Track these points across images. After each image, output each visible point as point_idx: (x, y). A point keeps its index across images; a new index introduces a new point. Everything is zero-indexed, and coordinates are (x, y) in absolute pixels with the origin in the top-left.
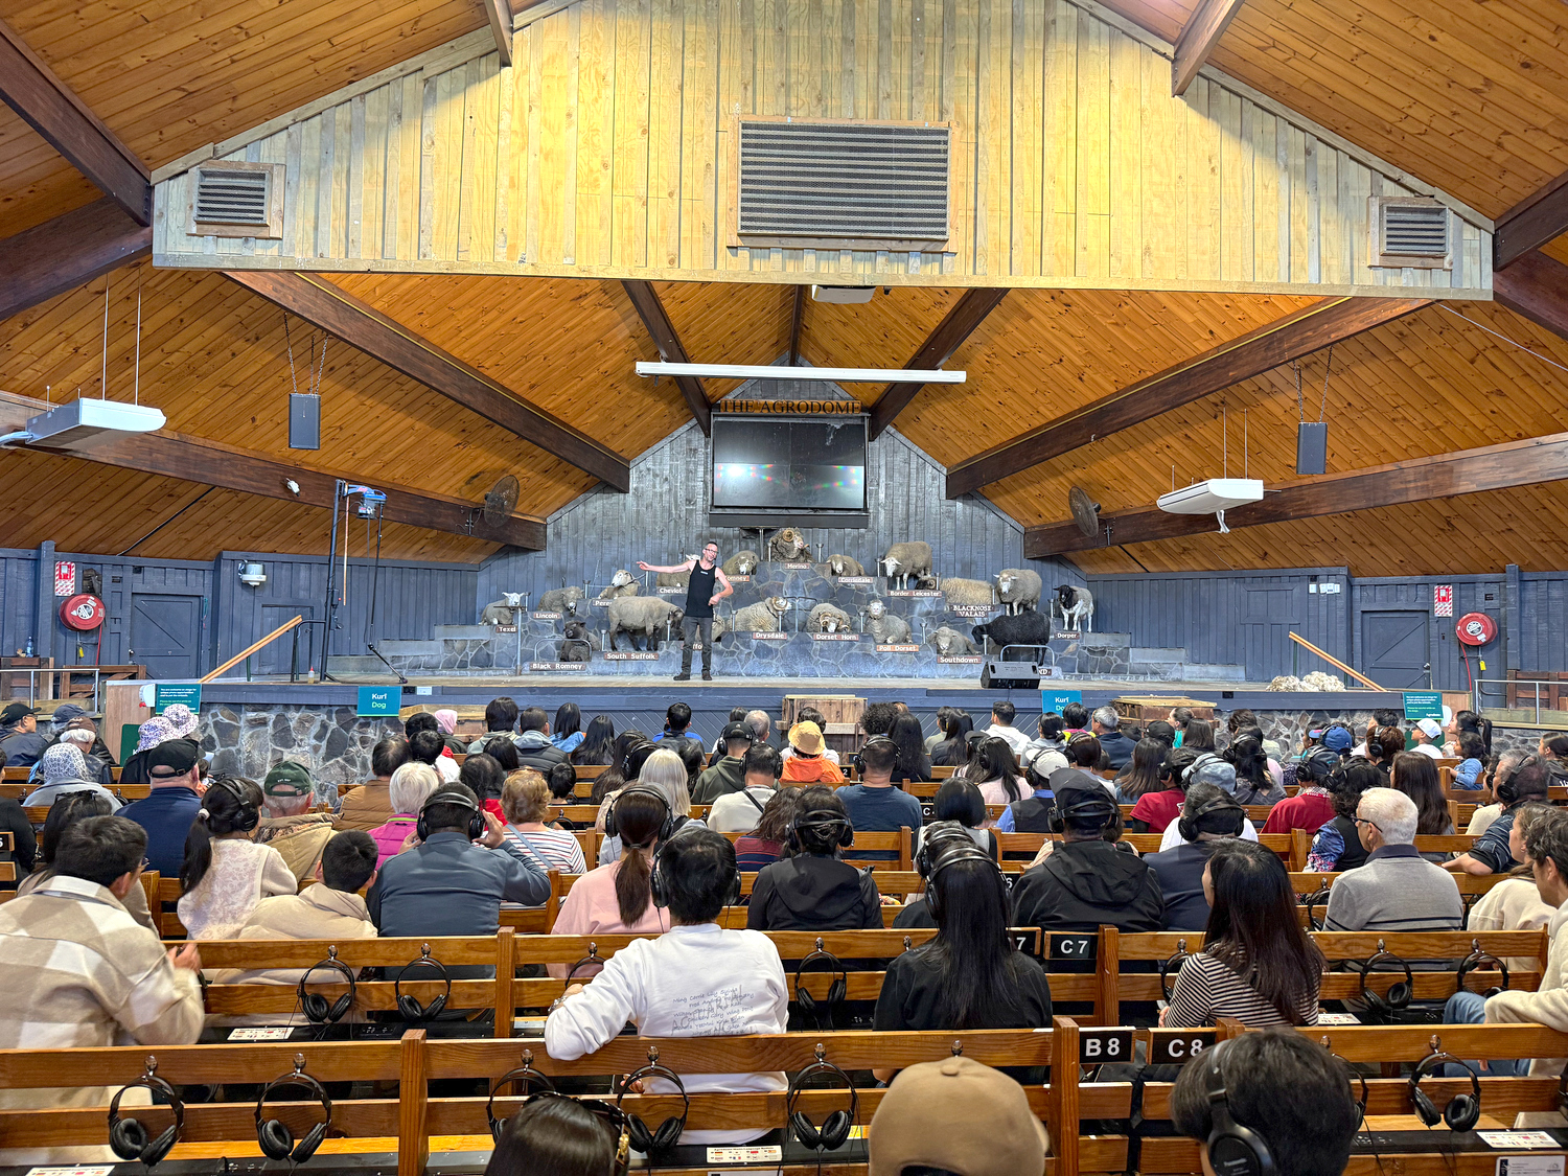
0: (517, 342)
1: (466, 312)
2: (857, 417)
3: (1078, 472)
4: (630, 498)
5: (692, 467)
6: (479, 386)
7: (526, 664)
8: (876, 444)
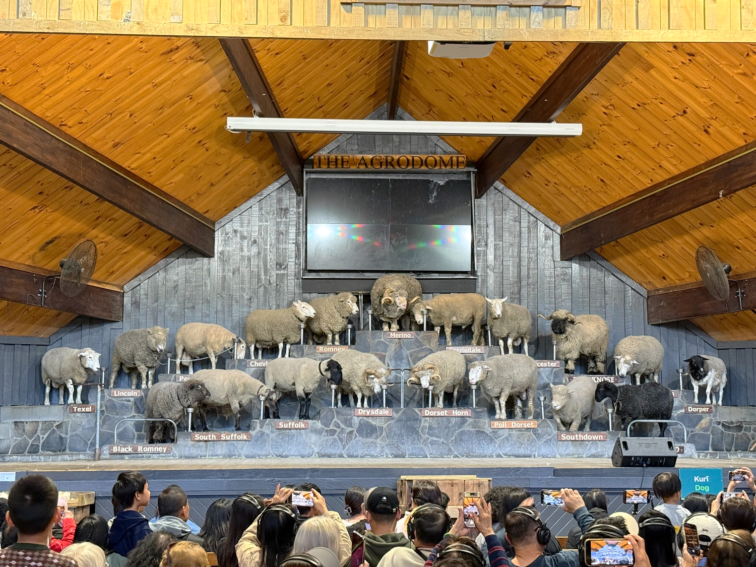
0: (103, 99)
1: (51, 69)
2: (462, 173)
3: (705, 231)
4: (215, 262)
5: (282, 228)
6: (61, 146)
7: (106, 448)
8: (483, 201)
